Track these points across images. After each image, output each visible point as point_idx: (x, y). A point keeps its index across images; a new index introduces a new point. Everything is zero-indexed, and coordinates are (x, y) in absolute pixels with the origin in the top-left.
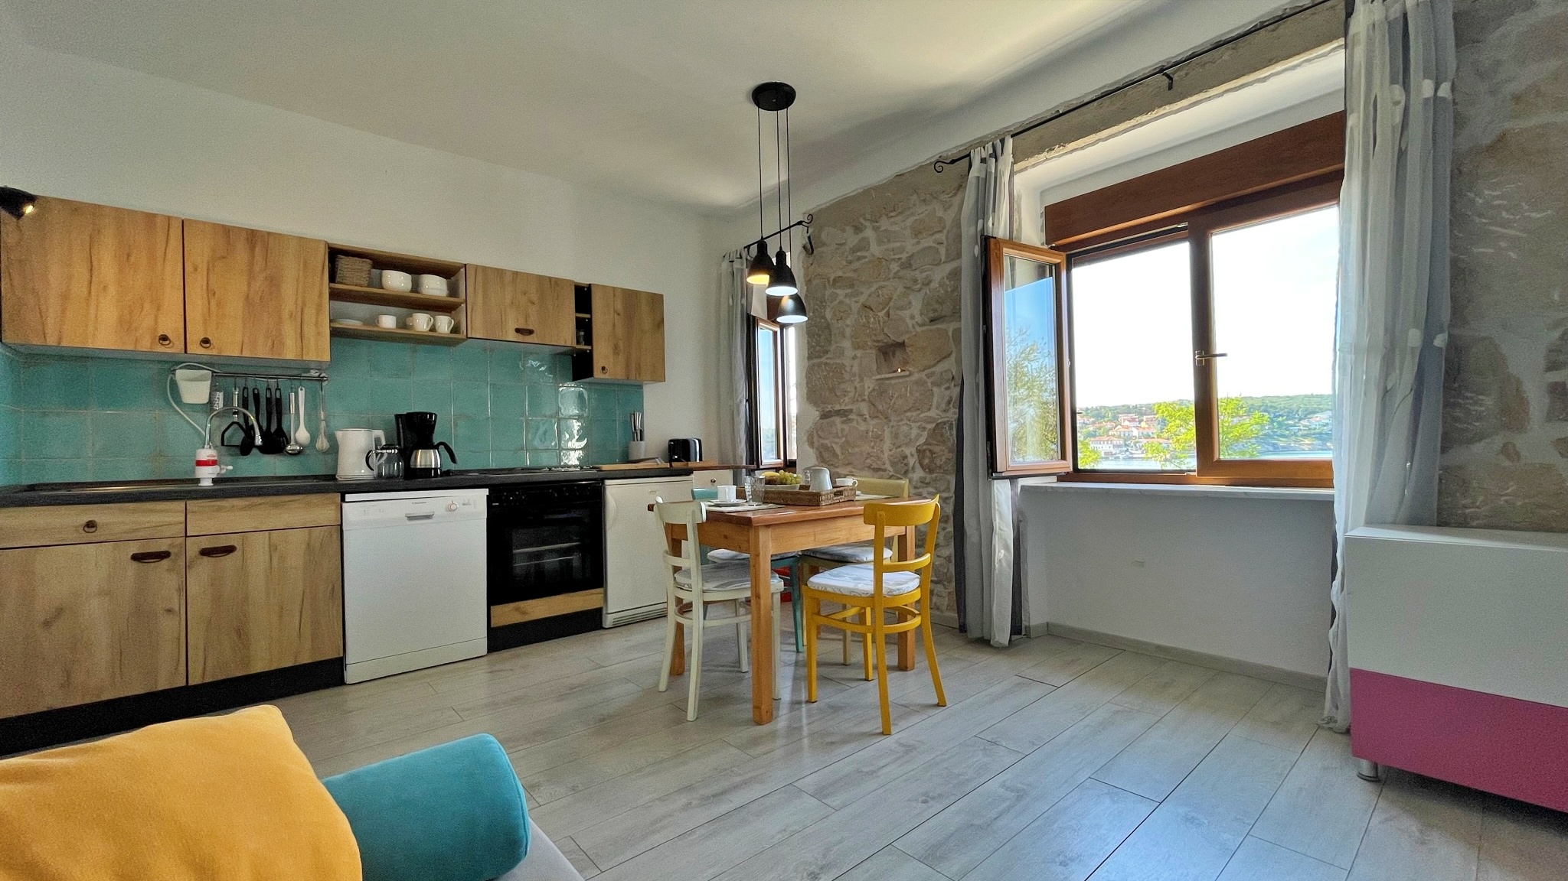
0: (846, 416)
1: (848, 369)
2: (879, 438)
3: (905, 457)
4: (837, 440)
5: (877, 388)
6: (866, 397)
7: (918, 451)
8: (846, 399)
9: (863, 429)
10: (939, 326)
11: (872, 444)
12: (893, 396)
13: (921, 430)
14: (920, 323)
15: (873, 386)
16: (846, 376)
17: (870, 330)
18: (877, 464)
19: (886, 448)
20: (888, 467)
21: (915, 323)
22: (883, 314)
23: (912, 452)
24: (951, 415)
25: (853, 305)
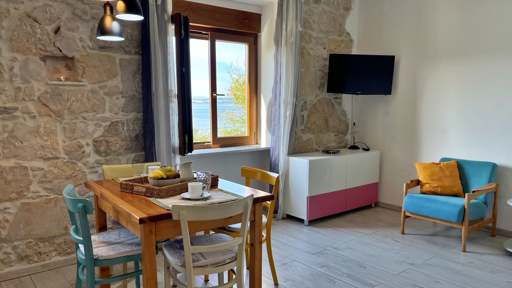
0: (9, 113)
1: (6, 68)
2: (54, 132)
3: (81, 147)
5: (50, 91)
6: (35, 98)
7: (95, 141)
8: (3, 97)
9: (31, 125)
10: (108, 53)
11: (45, 138)
12: (68, 99)
13: (98, 126)
14: (91, 47)
15: (45, 89)
16: (6, 76)
17: (37, 39)
18: (52, 154)
19: (60, 140)
20: (63, 155)
21: (86, 46)
22: (50, 28)
23: (88, 142)
24: (121, 117)
25: (12, 11)
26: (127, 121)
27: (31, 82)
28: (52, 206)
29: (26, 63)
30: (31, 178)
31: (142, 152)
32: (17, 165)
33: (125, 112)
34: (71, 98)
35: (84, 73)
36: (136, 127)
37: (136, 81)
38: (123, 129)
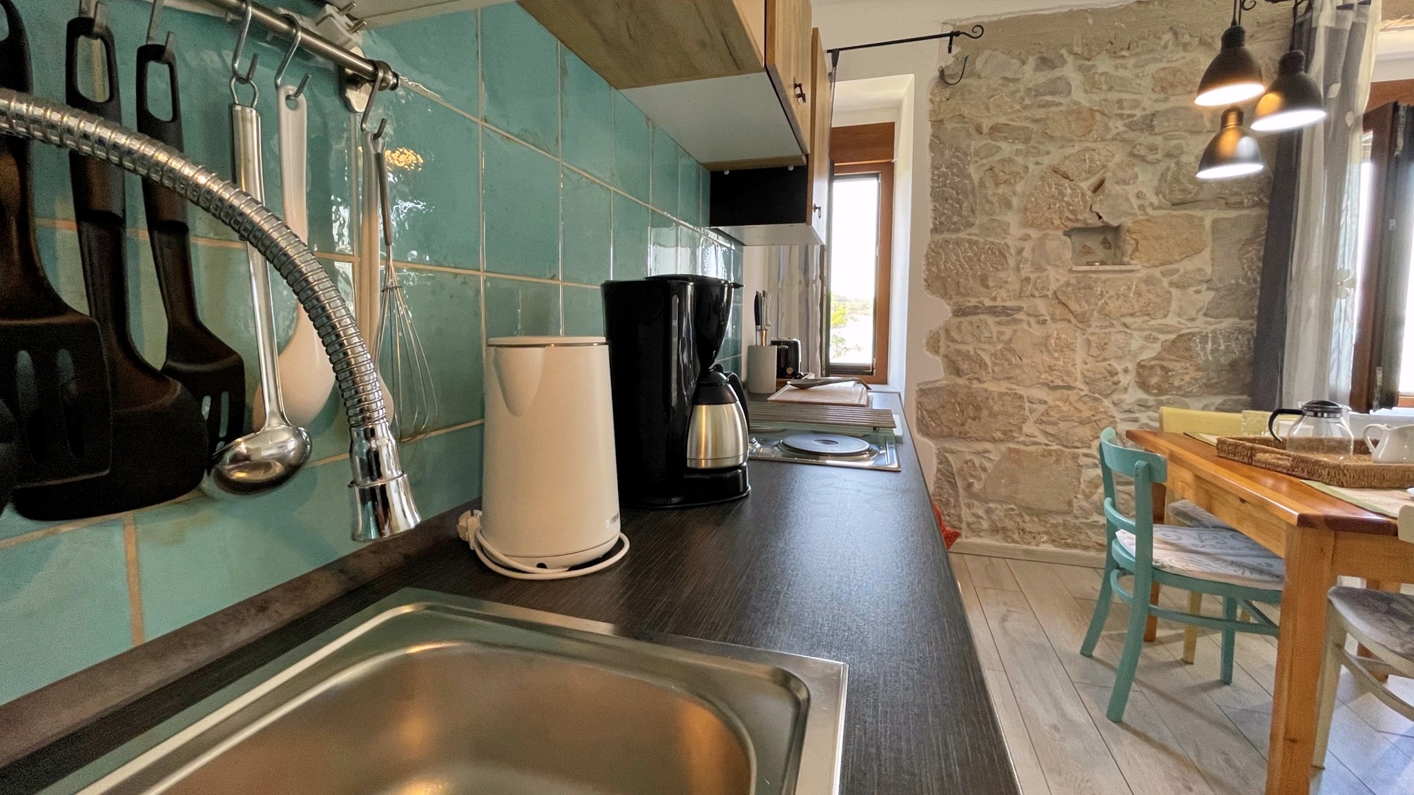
0: (1009, 315)
1: (1013, 251)
2: (1070, 347)
3: (1113, 373)
4: (986, 346)
5: (1073, 281)
6: (1050, 293)
7: (1140, 366)
8: (1003, 293)
9: (1038, 334)
10: (1189, 212)
11: (1056, 355)
12: (1102, 294)
13: (1151, 340)
14: (1156, 204)
15: (1065, 279)
16: (1012, 262)
17: (1064, 204)
18: (1063, 381)
19: (1079, 361)
20: (1079, 384)
21: (1146, 204)
22: (1086, 185)
23: (1127, 367)
24: (1201, 325)
25: (1031, 166)
26: (1215, 333)
27: (1045, 270)
28: (1052, 461)
29: (1042, 241)
30: (1027, 413)
31: (1242, 394)
32: (1009, 392)
33: (1212, 317)
34: (1107, 292)
35: (1136, 249)
36: (1234, 346)
37: (1246, 259)
38: (1203, 349)
